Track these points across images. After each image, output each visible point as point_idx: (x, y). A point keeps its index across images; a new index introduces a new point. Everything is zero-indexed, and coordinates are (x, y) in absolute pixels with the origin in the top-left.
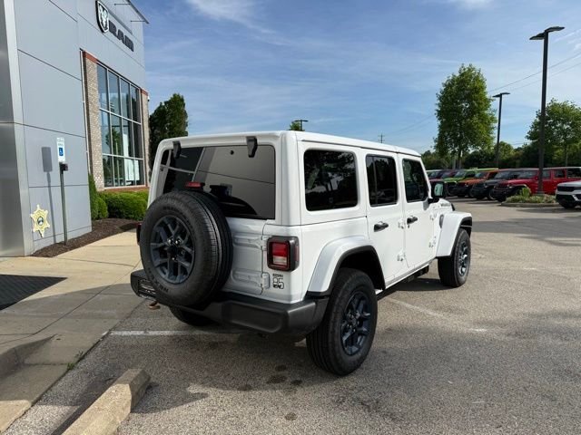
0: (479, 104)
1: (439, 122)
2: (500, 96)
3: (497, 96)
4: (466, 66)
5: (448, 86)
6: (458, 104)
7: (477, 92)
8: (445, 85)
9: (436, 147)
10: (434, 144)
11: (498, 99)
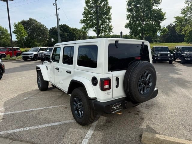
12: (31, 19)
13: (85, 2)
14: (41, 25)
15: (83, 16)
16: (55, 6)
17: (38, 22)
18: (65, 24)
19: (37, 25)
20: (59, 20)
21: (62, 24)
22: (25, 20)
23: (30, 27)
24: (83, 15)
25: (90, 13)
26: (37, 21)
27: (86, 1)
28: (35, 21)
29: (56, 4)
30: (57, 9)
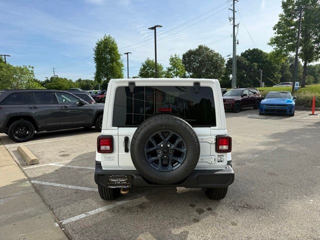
0: (116, 56)
1: (95, 64)
2: (127, 54)
3: (126, 54)
4: (107, 35)
5: (99, 45)
6: (105, 55)
7: (114, 50)
8: (97, 44)
9: (95, 78)
10: (94, 76)
11: (127, 55)
12: (200, 47)
13: (282, 5)
14: (215, 54)
15: (276, 31)
16: (232, 21)
17: (211, 49)
18: (256, 48)
19: (207, 56)
20: (238, 43)
21: (251, 49)
22: (192, 49)
23: (198, 59)
24: (275, 29)
25: (289, 24)
26: (209, 49)
27: (283, 3)
28: (207, 49)
29: (234, 19)
30: (234, 26)
